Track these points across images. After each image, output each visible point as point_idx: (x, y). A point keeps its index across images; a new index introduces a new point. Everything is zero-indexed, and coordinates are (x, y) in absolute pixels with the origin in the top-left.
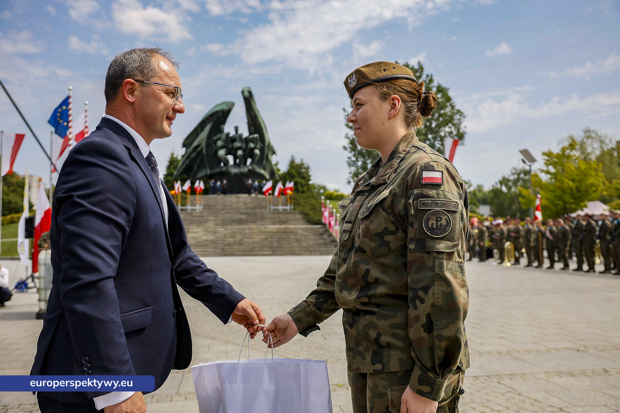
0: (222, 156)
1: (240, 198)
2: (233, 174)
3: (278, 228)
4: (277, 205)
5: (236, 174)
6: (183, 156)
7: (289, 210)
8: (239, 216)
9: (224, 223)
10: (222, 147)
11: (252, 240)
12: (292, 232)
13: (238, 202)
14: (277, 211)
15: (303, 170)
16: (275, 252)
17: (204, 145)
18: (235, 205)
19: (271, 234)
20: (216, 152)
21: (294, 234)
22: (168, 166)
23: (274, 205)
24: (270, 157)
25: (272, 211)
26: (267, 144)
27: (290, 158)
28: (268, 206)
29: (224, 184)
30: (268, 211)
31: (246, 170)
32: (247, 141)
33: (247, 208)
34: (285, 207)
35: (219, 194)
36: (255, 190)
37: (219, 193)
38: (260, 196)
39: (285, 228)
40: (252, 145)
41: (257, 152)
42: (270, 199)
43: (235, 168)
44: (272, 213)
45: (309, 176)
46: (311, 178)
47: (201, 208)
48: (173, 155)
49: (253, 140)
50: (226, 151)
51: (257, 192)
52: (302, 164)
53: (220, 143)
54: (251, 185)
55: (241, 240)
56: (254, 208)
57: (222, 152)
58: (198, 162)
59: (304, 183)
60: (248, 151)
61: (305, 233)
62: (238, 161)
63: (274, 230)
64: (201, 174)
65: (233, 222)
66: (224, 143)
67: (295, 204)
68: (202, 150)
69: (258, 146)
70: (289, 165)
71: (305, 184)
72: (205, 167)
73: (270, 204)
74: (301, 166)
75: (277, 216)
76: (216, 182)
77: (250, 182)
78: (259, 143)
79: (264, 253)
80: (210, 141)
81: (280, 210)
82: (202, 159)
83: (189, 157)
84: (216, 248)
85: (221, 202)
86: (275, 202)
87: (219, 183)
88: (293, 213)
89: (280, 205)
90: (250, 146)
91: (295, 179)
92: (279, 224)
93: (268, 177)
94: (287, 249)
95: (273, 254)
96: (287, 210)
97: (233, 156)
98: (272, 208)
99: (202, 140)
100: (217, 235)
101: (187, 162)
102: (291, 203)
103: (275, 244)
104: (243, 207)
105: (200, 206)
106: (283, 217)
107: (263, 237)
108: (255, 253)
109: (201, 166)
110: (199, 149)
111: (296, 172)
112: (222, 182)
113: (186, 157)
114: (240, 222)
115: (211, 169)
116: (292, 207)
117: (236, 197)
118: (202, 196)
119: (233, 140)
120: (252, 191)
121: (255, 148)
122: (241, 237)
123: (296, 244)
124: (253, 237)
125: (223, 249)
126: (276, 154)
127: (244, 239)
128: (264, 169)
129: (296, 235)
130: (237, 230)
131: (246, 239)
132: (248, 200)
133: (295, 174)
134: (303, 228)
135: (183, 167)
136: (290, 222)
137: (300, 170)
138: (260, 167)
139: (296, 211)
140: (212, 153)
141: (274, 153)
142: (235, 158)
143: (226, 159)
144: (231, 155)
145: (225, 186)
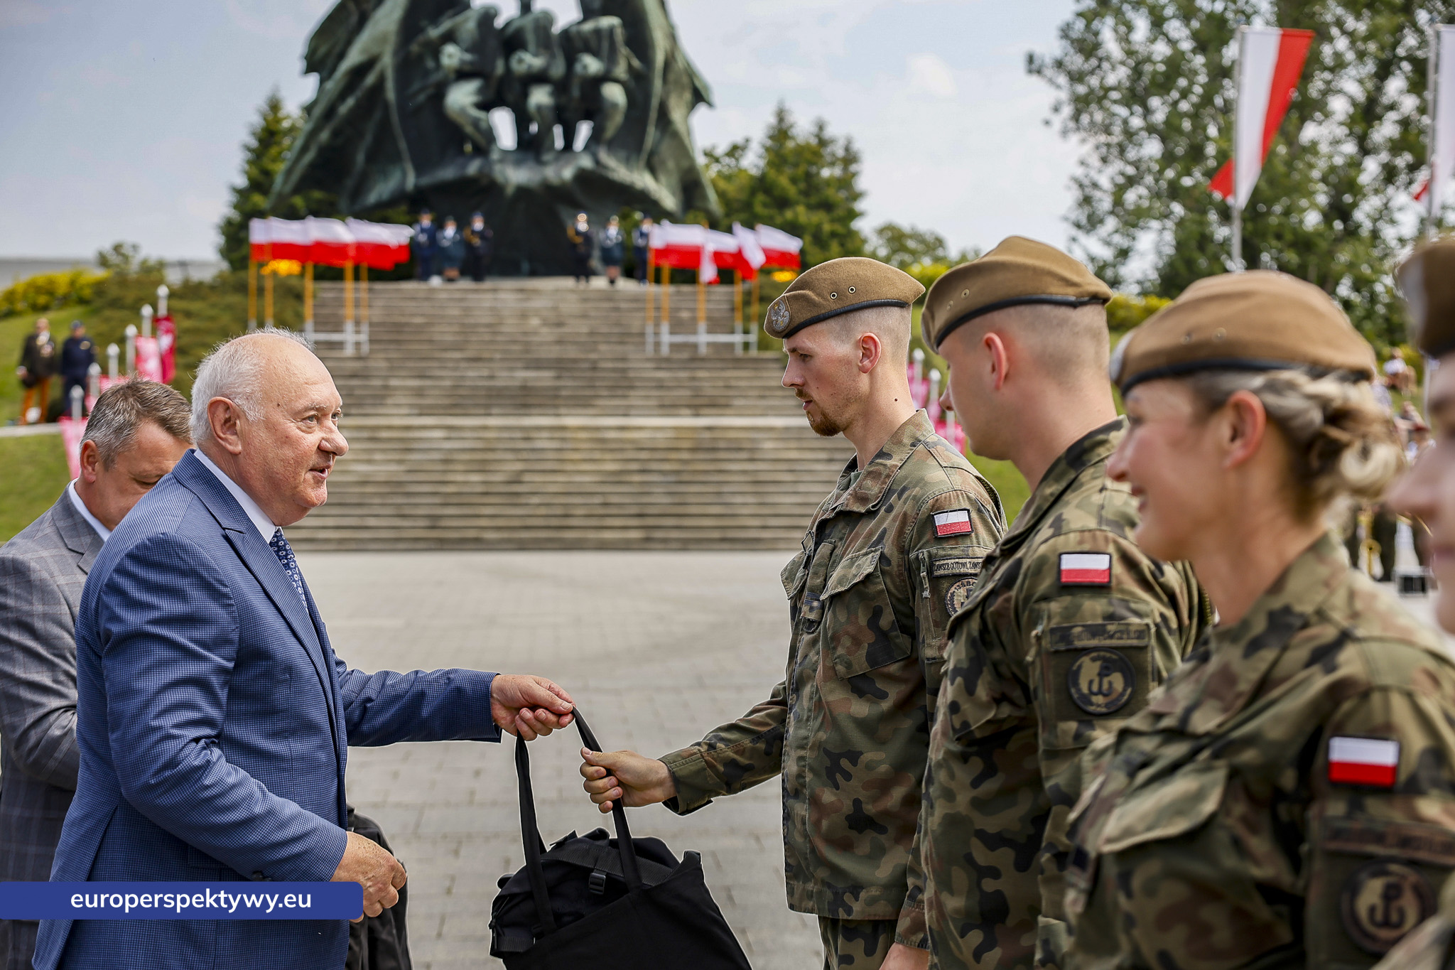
0: (463, 111)
1: (536, 292)
3: (677, 428)
4: (690, 327)
5: (522, 191)
6: (308, 109)
7: (739, 352)
8: (523, 376)
9: (458, 402)
10: (462, 75)
11: (561, 478)
12: (737, 448)
13: (524, 315)
14: (685, 354)
15: (826, 173)
16: (659, 534)
17: (388, 62)
18: (509, 328)
19: (644, 455)
20: (439, 96)
21: (743, 454)
22: (252, 151)
23: (677, 327)
24: (677, 114)
25: (665, 351)
26: (659, 57)
27: (772, 120)
28: (650, 329)
29: (473, 232)
30: (649, 350)
31: (568, 173)
33: (560, 342)
34: (723, 338)
35: (451, 280)
36: (608, 258)
37: (452, 272)
38: (626, 286)
39: (709, 428)
40: (592, 65)
41: (614, 93)
42: (657, 299)
43: (518, 163)
44: (662, 363)
45: (856, 196)
46: (860, 206)
47: (363, 337)
48: (273, 104)
50: (480, 91)
51: (615, 271)
52: (823, 143)
53: (452, 56)
54: (587, 237)
55: (516, 479)
57: (462, 97)
58: (368, 138)
59: (827, 227)
60: (576, 92)
62: (534, 128)
63: (662, 438)
64: (380, 191)
65: (492, 399)
66: (469, 58)
68: (379, 86)
69: (621, 71)
70: (763, 151)
71: (834, 235)
72: (396, 158)
73: (657, 325)
74: (818, 149)
75: (683, 375)
76: (439, 225)
77: (582, 223)
79: (608, 536)
81: (703, 351)
82: (385, 125)
83: (330, 113)
84: (403, 516)
86: (685, 315)
87: (450, 231)
88: (756, 364)
89: (702, 326)
90: (585, 67)
91: (789, 214)
92: (687, 411)
93: (669, 201)
94: (707, 522)
95: (646, 545)
96: (730, 346)
97: (513, 111)
98: (666, 338)
99: (383, 40)
100: (414, 457)
101: (324, 136)
102: (747, 319)
103: (660, 499)
104: (547, 334)
105: (358, 332)
107: (611, 466)
108: (570, 536)
109: (383, 156)
110: (371, 78)
111: (794, 181)
112: (463, 224)
113: (321, 113)
114: (525, 399)
115: (420, 171)
116: (753, 338)
117: (521, 291)
118: (364, 285)
120: (595, 263)
121: (606, 78)
122: (519, 466)
123: (750, 499)
124: (569, 467)
125: (434, 521)
126: (710, 105)
127: (527, 478)
128: (652, 169)
129: (752, 460)
130: (506, 435)
131: (537, 478)
132: (571, 305)
133: (792, 191)
134: (787, 429)
135: (309, 157)
136: (737, 402)
137: (814, 169)
138: (627, 162)
139: (769, 354)
140: (421, 98)
141: (699, 96)
142: (522, 121)
143: (483, 125)
144: (507, 108)
145: (477, 242)
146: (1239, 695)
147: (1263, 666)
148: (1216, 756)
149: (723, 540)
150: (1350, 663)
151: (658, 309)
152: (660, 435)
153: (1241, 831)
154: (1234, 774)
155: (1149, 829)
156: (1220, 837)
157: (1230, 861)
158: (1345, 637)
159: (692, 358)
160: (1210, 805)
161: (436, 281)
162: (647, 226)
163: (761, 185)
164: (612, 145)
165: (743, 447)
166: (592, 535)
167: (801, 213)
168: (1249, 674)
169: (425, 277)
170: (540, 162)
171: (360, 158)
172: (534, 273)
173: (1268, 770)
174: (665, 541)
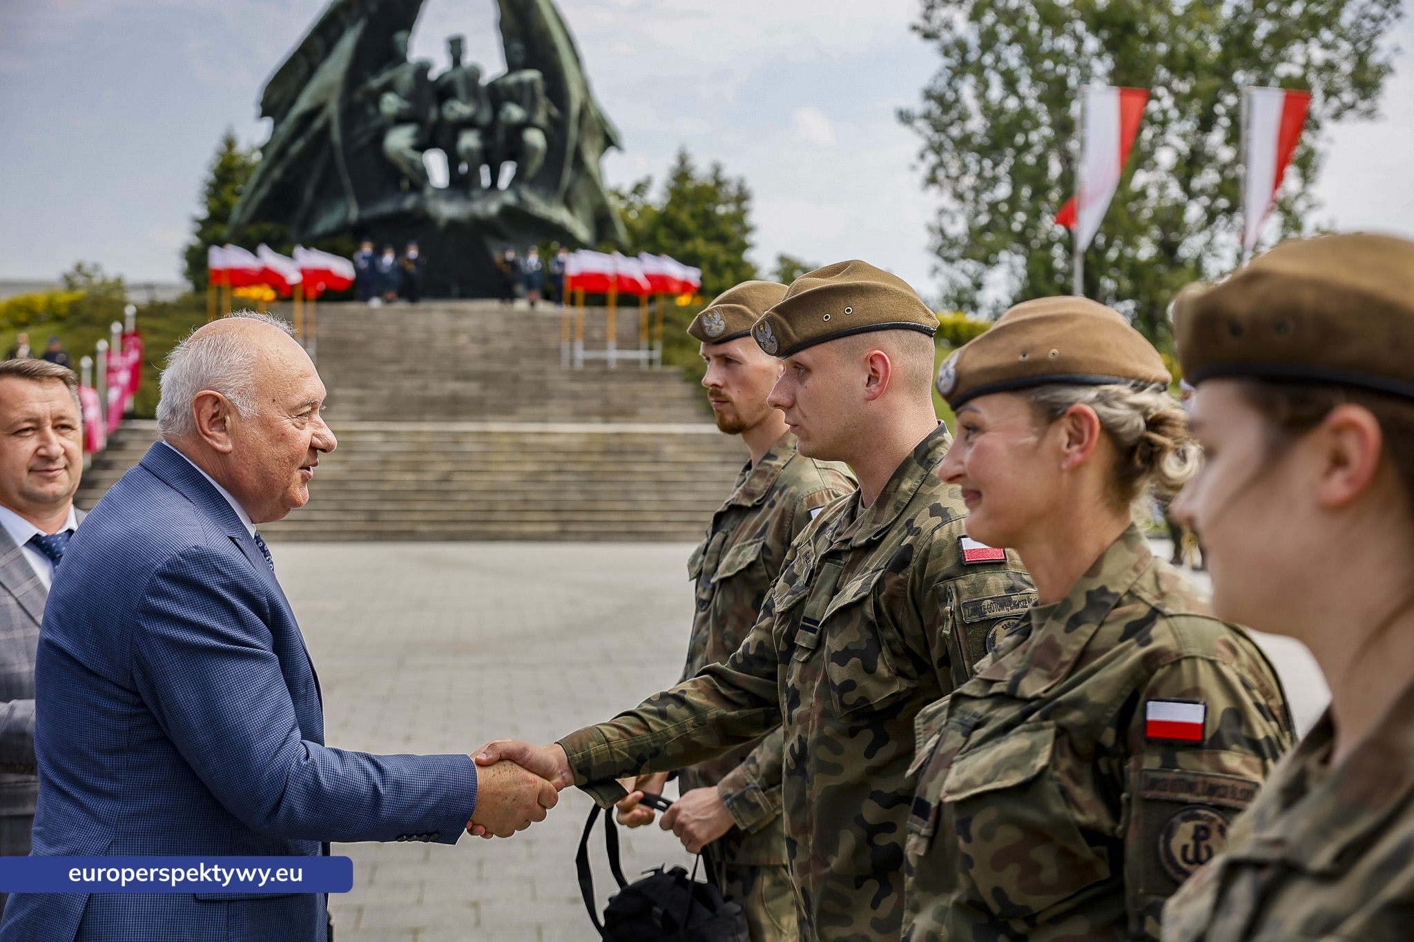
0: (400, 153)
2: (442, 223)
3: (589, 434)
4: (601, 344)
5: (453, 224)
6: (263, 149)
7: (645, 367)
8: (452, 386)
9: (396, 409)
10: (400, 120)
11: (485, 478)
12: (641, 451)
13: (454, 333)
14: (596, 369)
15: (721, 210)
16: (572, 529)
17: (333, 108)
18: (442, 343)
19: (560, 458)
20: (379, 137)
21: (647, 458)
22: (211, 185)
23: (590, 344)
24: (590, 157)
25: (579, 366)
26: (575, 107)
27: (673, 162)
28: (565, 346)
29: (408, 260)
30: (565, 364)
31: (493, 208)
32: (497, 95)
33: (486, 357)
34: (630, 355)
35: (388, 301)
36: (530, 282)
37: (391, 295)
38: (545, 308)
39: (618, 434)
40: (515, 113)
41: (535, 138)
42: (572, 319)
43: (450, 199)
44: (576, 376)
45: (747, 230)
46: (751, 238)
48: (230, 143)
49: (519, 94)
50: (417, 135)
51: (535, 294)
52: (719, 183)
53: (391, 104)
54: (513, 265)
55: (446, 479)
56: (516, 354)
57: (399, 140)
58: (315, 175)
59: (723, 257)
60: (501, 136)
61: (692, 458)
62: (464, 168)
63: (575, 443)
64: (327, 222)
65: (425, 407)
66: (406, 105)
67: (668, 343)
68: (326, 130)
69: (541, 118)
70: (666, 190)
71: (728, 264)
72: (340, 194)
73: (572, 341)
74: (714, 190)
75: (595, 387)
76: (378, 252)
77: (510, 253)
78: (543, 102)
79: (528, 529)
80: (358, 96)
81: (613, 366)
82: (331, 165)
83: (281, 153)
84: (345, 511)
85: (391, 329)
86: (597, 334)
87: (388, 259)
88: (659, 377)
89: (612, 344)
90: (509, 115)
91: (689, 246)
92: (599, 418)
93: (583, 232)
94: (615, 517)
95: (561, 536)
96: (636, 362)
97: (446, 152)
98: (580, 354)
99: (328, 89)
100: (355, 458)
101: (277, 173)
102: (651, 338)
103: (573, 496)
104: (474, 350)
106: (617, 390)
107: (531, 468)
108: (493, 528)
109: (329, 192)
110: (318, 124)
111: (693, 216)
113: (276, 152)
114: (454, 408)
115: (362, 204)
116: (657, 354)
117: (451, 312)
118: (311, 306)
119: (444, 91)
120: (520, 289)
121: (528, 124)
122: (447, 467)
123: (655, 497)
124: (494, 468)
125: (373, 516)
126: (619, 148)
127: (457, 477)
128: (568, 204)
129: (655, 462)
130: (436, 439)
131: (465, 477)
132: (495, 325)
133: (691, 225)
134: (686, 435)
135: (263, 192)
136: (644, 411)
137: (710, 207)
138: (547, 198)
139: (671, 369)
140: (363, 141)
141: (609, 141)
142: (453, 161)
143: (418, 165)
144: (440, 150)
145: (411, 268)
146: (1063, 664)
147: (1084, 639)
148: (1045, 717)
149: (630, 533)
150: (1162, 637)
151: (573, 327)
152: (575, 440)
153: (1067, 782)
154: (1061, 732)
155: (986, 782)
156: (1051, 786)
157: (1058, 808)
158: (1155, 614)
159: (601, 371)
160: (1041, 761)
161: (376, 303)
162: (562, 256)
163: (665, 220)
164: (533, 183)
165: (647, 450)
166: (513, 528)
167: (700, 245)
168: (1071, 646)
169: (365, 298)
170: (468, 197)
171: (308, 193)
172: (464, 296)
173: (1091, 729)
174: (578, 533)
